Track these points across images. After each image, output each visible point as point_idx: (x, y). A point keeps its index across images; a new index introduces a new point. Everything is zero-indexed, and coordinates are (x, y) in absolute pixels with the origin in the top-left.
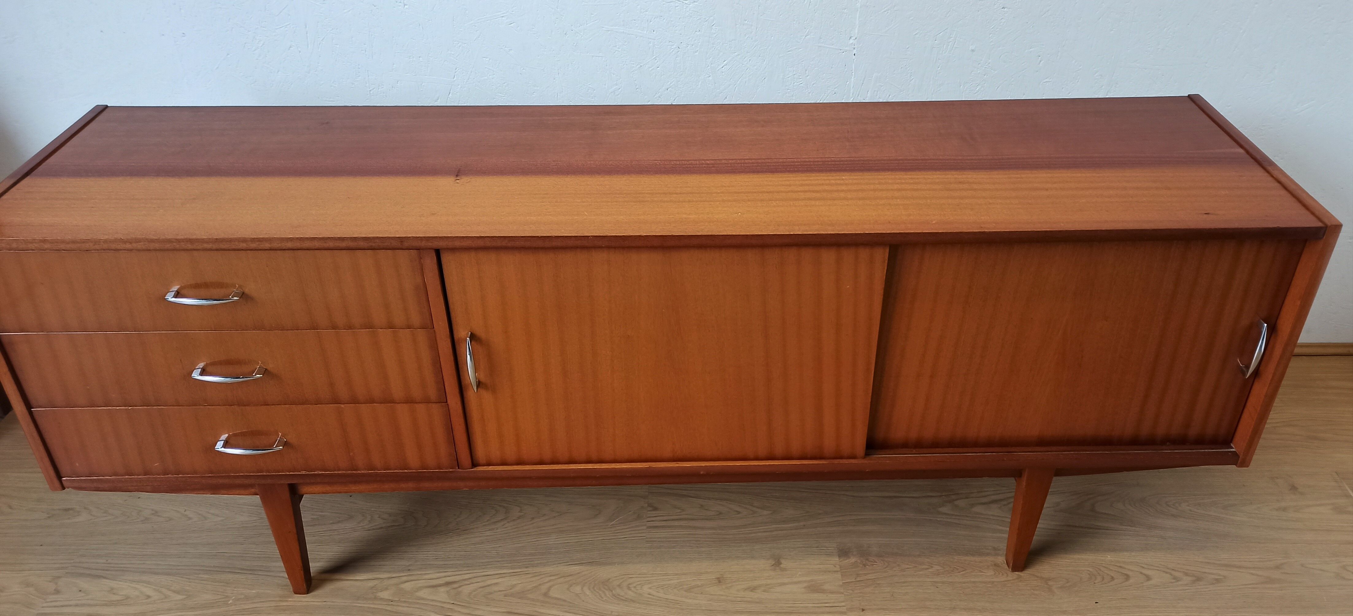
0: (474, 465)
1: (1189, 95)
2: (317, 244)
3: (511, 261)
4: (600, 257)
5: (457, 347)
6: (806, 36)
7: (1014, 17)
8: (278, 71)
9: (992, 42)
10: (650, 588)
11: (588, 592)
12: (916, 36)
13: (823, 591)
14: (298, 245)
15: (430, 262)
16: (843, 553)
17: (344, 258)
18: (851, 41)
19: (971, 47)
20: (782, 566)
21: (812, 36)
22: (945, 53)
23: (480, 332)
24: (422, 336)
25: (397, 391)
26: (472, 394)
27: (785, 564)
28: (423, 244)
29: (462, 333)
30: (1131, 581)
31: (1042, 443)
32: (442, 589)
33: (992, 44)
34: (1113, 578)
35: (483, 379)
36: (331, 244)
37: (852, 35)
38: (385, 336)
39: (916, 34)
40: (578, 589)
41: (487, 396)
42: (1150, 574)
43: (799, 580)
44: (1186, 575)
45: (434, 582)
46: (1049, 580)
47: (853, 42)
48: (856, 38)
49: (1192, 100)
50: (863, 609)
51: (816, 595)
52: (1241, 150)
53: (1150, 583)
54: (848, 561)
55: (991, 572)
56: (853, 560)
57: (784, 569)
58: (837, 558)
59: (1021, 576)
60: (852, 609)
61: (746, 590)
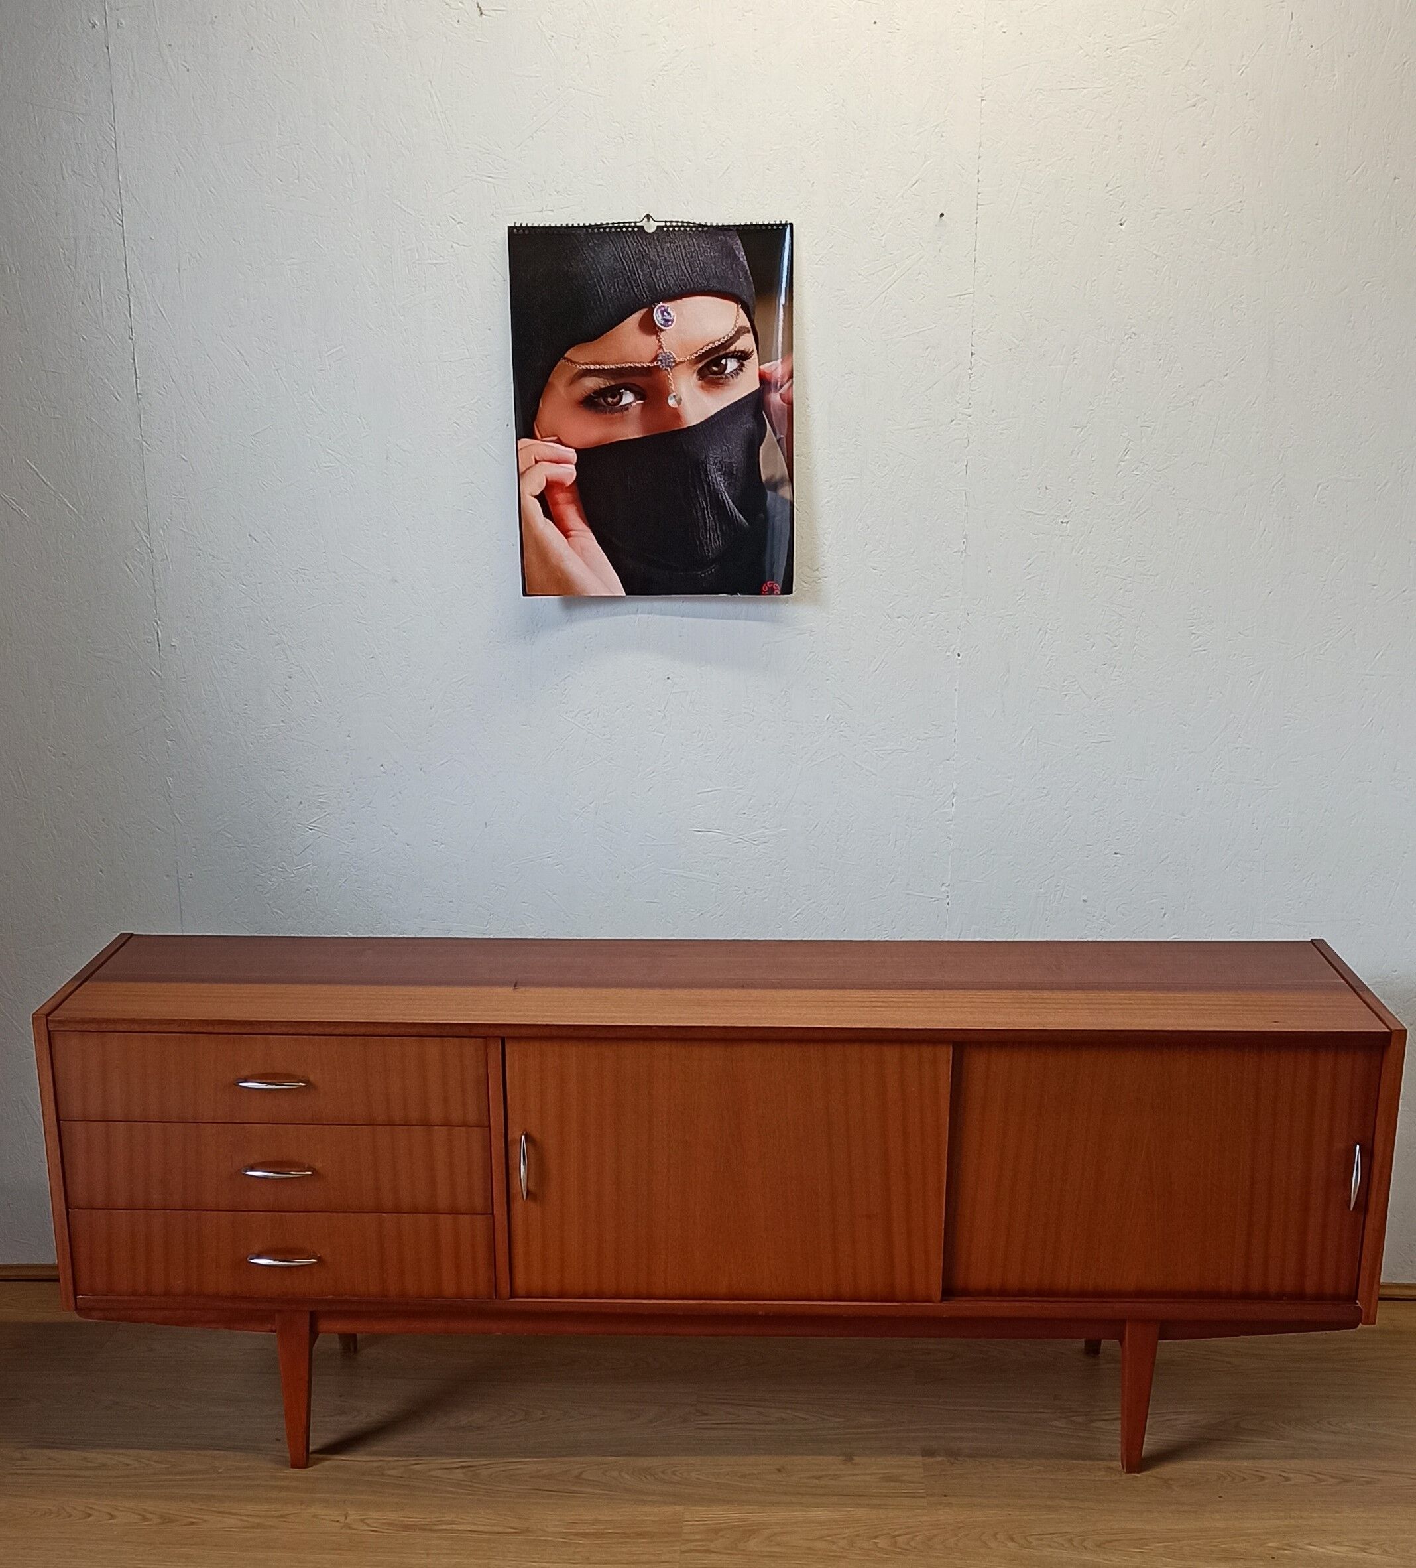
0: (513, 1295)
1: (1312, 940)
2: (389, 1030)
3: (573, 1051)
4: (661, 1049)
5: (510, 1148)
6: (892, 880)
7: (1128, 864)
9: (1105, 892)
10: (698, 1475)
11: (626, 1476)
12: (1019, 883)
13: (902, 1482)
14: (370, 1030)
15: (495, 1050)
16: (928, 1453)
17: (411, 1045)
18: (944, 888)
19: (1084, 898)
20: (854, 1462)
21: (899, 883)
22: (1053, 903)
23: (535, 1133)
24: (476, 1133)
25: (443, 1201)
26: (518, 1206)
27: (857, 1459)
28: (491, 1032)
29: (516, 1133)
30: (1266, 1481)
31: (1140, 1294)
32: (457, 1471)
33: (1106, 893)
34: (1245, 1479)
35: (532, 1188)
36: (402, 1030)
37: (944, 882)
38: (440, 1133)
39: (1017, 882)
40: (615, 1474)
41: (534, 1207)
42: (1292, 1475)
43: (875, 1472)
44: (1332, 1477)
45: (448, 1466)
46: (1168, 1480)
47: (947, 889)
48: (949, 885)
49: (1314, 944)
50: (945, 1496)
51: (892, 1484)
52: (1343, 981)
53: (1288, 1483)
54: (932, 1460)
55: (1103, 1473)
56: (939, 1459)
57: (856, 1464)
58: (921, 1457)
59: (1137, 1477)
60: (933, 1495)
61: (809, 1478)
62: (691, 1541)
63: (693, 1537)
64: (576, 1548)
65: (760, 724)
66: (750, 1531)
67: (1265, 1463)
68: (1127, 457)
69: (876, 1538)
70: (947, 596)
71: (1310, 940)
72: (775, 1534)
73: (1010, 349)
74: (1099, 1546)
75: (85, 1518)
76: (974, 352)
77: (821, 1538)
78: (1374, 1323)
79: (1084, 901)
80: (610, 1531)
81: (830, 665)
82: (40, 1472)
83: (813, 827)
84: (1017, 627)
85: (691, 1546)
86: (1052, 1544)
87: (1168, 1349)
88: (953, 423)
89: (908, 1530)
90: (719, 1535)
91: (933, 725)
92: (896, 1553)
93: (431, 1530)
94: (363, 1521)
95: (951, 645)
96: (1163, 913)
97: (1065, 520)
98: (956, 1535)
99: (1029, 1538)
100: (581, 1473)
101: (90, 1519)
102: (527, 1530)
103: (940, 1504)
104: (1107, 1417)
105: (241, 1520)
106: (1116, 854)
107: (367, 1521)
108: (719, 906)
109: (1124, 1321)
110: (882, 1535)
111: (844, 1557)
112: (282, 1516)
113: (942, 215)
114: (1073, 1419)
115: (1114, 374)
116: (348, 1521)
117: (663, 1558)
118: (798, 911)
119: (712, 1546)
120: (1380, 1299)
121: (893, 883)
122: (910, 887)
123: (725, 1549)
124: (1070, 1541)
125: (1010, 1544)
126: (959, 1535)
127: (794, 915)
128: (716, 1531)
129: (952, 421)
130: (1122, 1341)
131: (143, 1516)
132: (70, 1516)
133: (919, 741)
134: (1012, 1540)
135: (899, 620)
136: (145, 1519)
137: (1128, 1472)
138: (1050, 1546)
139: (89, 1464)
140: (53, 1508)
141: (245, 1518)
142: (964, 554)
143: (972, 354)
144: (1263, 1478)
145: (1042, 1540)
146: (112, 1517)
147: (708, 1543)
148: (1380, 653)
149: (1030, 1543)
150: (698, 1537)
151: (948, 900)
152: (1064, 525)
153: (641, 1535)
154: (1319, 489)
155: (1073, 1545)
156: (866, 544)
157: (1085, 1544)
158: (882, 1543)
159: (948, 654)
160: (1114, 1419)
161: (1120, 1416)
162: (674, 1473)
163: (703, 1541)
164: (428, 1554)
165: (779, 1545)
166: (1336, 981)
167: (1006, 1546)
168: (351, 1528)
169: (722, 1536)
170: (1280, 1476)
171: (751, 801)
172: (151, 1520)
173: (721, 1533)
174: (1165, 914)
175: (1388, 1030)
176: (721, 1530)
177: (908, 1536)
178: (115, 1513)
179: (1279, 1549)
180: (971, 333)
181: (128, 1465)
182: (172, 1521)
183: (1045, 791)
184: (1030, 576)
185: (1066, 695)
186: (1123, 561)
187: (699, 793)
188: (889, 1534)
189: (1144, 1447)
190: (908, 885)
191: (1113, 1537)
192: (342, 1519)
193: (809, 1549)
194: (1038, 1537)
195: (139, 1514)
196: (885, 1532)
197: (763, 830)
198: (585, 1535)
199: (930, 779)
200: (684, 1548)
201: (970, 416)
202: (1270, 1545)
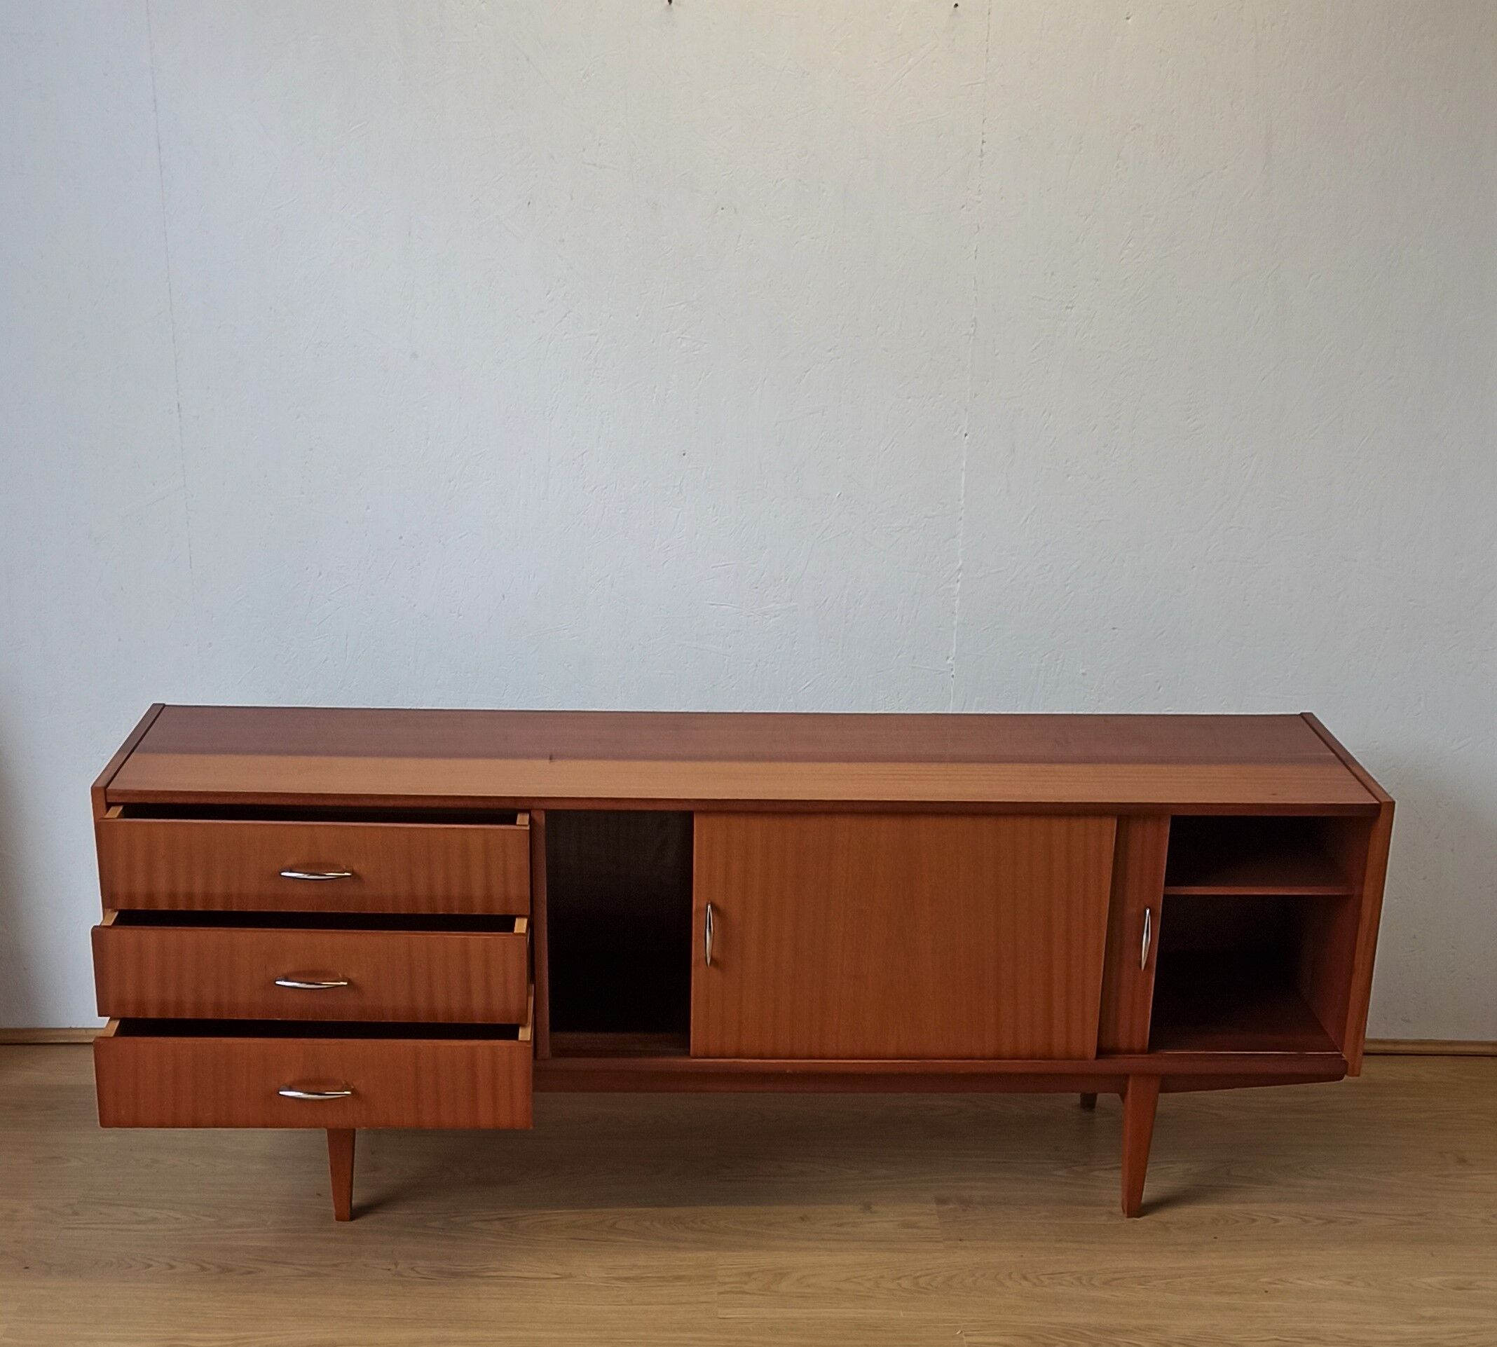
1: (1302, 713)
6: (898, 655)
7: (1126, 638)
8: (307, 687)
9: (1103, 665)
11: (658, 1226)
13: (918, 1228)
16: (941, 1201)
18: (949, 661)
19: (1084, 671)
20: (872, 1209)
21: (905, 656)
22: (1054, 676)
27: (874, 1208)
30: (1256, 1223)
32: (496, 1223)
33: (1105, 667)
34: (1238, 1221)
37: (949, 655)
39: (1021, 656)
40: (648, 1224)
42: (1280, 1218)
43: (892, 1219)
44: (1318, 1219)
45: (487, 1218)
46: (1168, 1223)
47: (951, 662)
48: (953, 659)
49: (1303, 717)
50: (961, 1240)
51: (910, 1230)
52: (1332, 754)
53: (1277, 1224)
54: (946, 1207)
55: (1104, 1218)
56: (951, 1206)
57: (875, 1212)
58: (934, 1206)
59: (1137, 1221)
60: (949, 1239)
61: (832, 1225)
62: (725, 1283)
63: (727, 1280)
64: (618, 1291)
65: (772, 501)
66: (781, 1275)
67: (1255, 1206)
68: (1130, 245)
69: (899, 1278)
70: (955, 378)
71: (1299, 713)
72: (804, 1277)
73: (1019, 138)
74: (1105, 1283)
75: (146, 1268)
76: (985, 140)
77: (847, 1280)
78: (1358, 1075)
79: (1084, 674)
80: (649, 1275)
81: (842, 444)
82: (94, 1226)
83: (822, 602)
84: (1022, 409)
85: (727, 1288)
86: (1064, 1283)
87: (1168, 1102)
88: (965, 208)
89: (927, 1272)
90: (752, 1277)
91: (941, 503)
92: (919, 1292)
93: (478, 1276)
94: (412, 1269)
95: (959, 425)
96: (1158, 686)
97: (1070, 305)
98: (973, 1275)
99: (1042, 1278)
100: (615, 1223)
101: (150, 1269)
102: (570, 1276)
103: (956, 1247)
104: (1108, 1167)
105: (297, 1269)
106: (1114, 629)
107: (416, 1269)
108: (730, 677)
109: (1127, 1076)
110: (905, 1276)
111: (871, 1297)
112: (335, 1265)
113: (956, 5)
114: (1075, 1168)
115: (1118, 165)
116: (399, 1269)
117: (702, 1299)
118: (808, 683)
119: (746, 1288)
120: (1366, 1054)
121: (900, 657)
122: (916, 661)
123: (760, 1290)
124: (1079, 1279)
125: (1024, 1283)
126: (977, 1275)
127: (803, 688)
128: (749, 1274)
129: (963, 207)
130: (1123, 1096)
131: (202, 1266)
132: (131, 1267)
133: (926, 519)
134: (1025, 1278)
135: (910, 400)
136: (203, 1269)
137: (1128, 1217)
138: (1060, 1284)
139: (141, 1219)
140: (114, 1260)
141: (301, 1267)
142: (972, 338)
143: (983, 142)
144: (1254, 1221)
145: (1053, 1279)
146: (172, 1267)
147: (743, 1285)
148: (1366, 438)
149: (1042, 1281)
150: (731, 1280)
151: (953, 673)
152: (1069, 310)
153: (679, 1278)
154: (1311, 279)
155: (1081, 1283)
156: (878, 326)
157: (1093, 1282)
158: (906, 1283)
159: (956, 434)
160: (1114, 1168)
161: (1120, 1165)
162: (703, 1222)
163: (737, 1283)
164: (479, 1299)
165: (809, 1286)
166: (1327, 754)
167: (1020, 1284)
168: (402, 1276)
169: (755, 1279)
170: (1269, 1218)
171: (764, 576)
172: (209, 1269)
173: (754, 1276)
174: (1159, 688)
175: (1376, 802)
176: (753, 1273)
177: (929, 1277)
178: (174, 1263)
179: (1270, 1283)
180: (982, 122)
181: (178, 1219)
182: (231, 1270)
183: (1048, 568)
184: (1035, 360)
185: (1068, 476)
186: (1124, 346)
187: (713, 567)
188: (911, 1275)
189: (1144, 1193)
190: (914, 658)
191: (1116, 1276)
192: (393, 1267)
193: (838, 1289)
194: (1049, 1276)
195: (197, 1264)
196: (906, 1274)
197: (773, 605)
198: (626, 1279)
199: (936, 556)
200: (722, 1289)
201: (980, 202)
202: (1261, 1280)
